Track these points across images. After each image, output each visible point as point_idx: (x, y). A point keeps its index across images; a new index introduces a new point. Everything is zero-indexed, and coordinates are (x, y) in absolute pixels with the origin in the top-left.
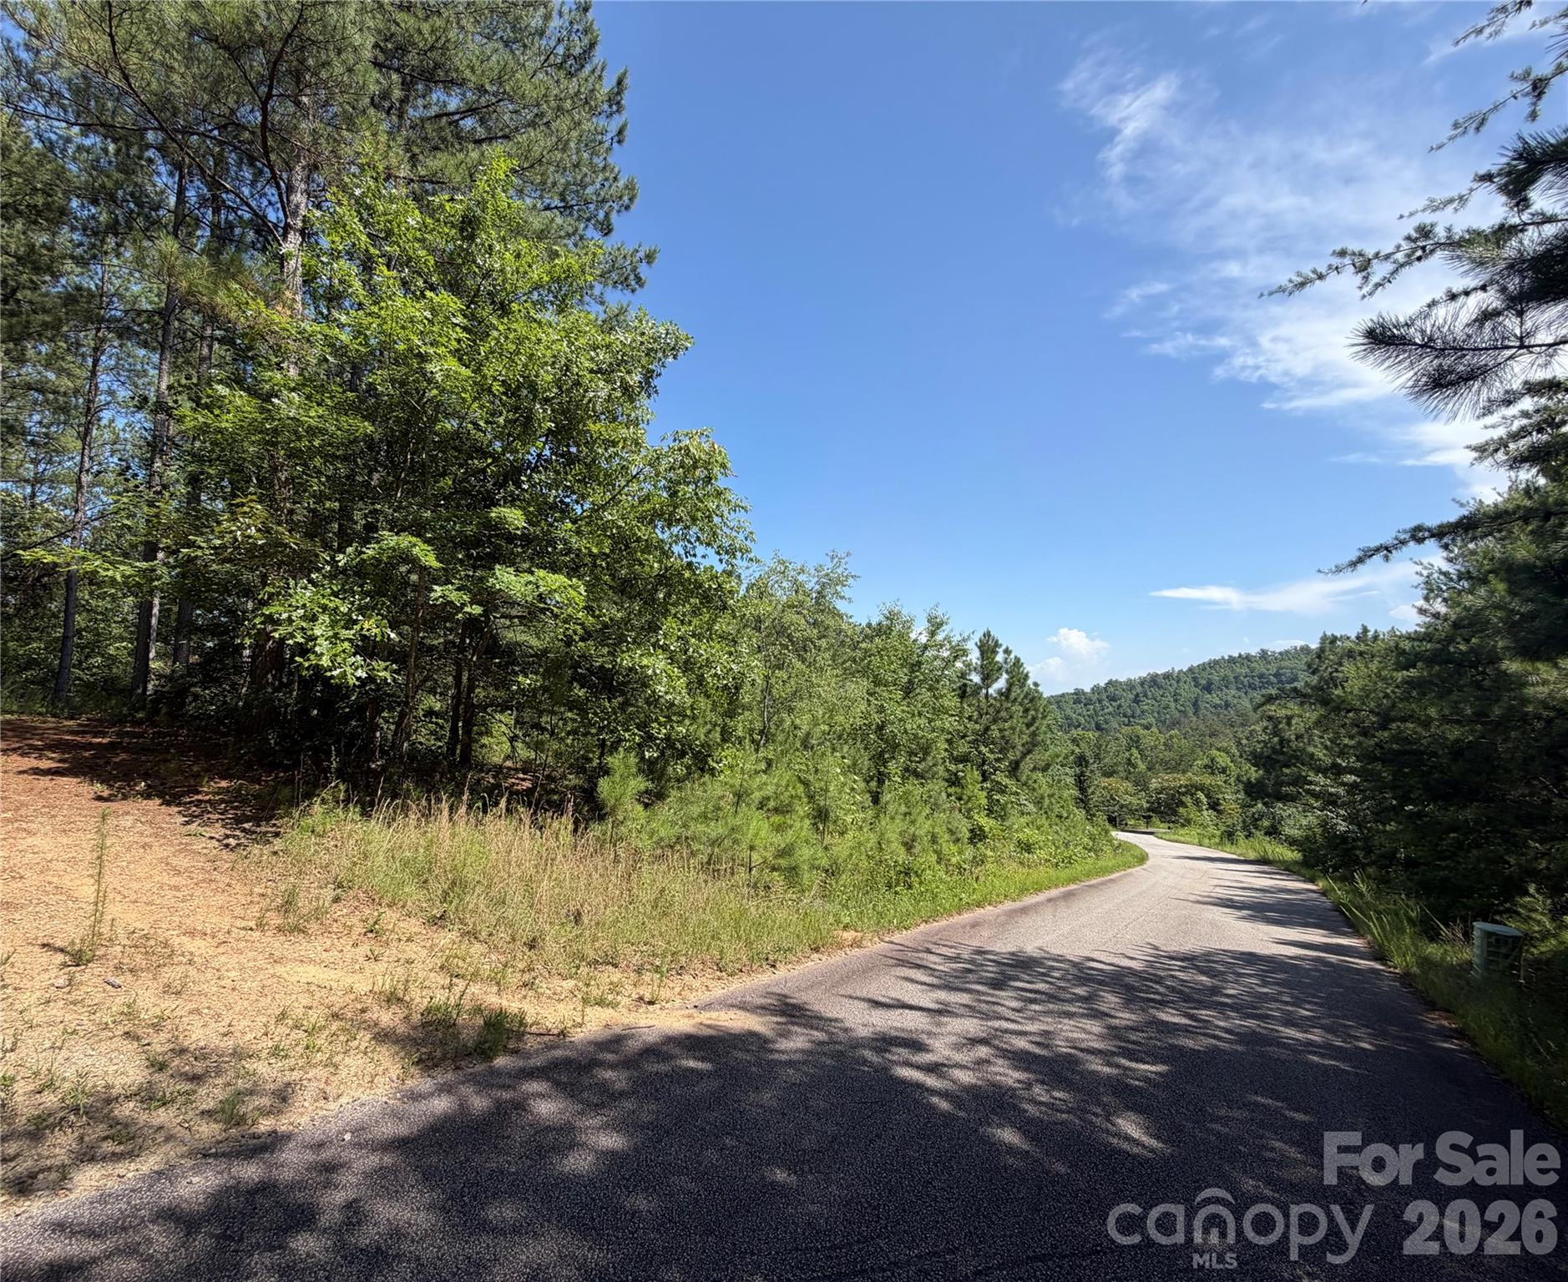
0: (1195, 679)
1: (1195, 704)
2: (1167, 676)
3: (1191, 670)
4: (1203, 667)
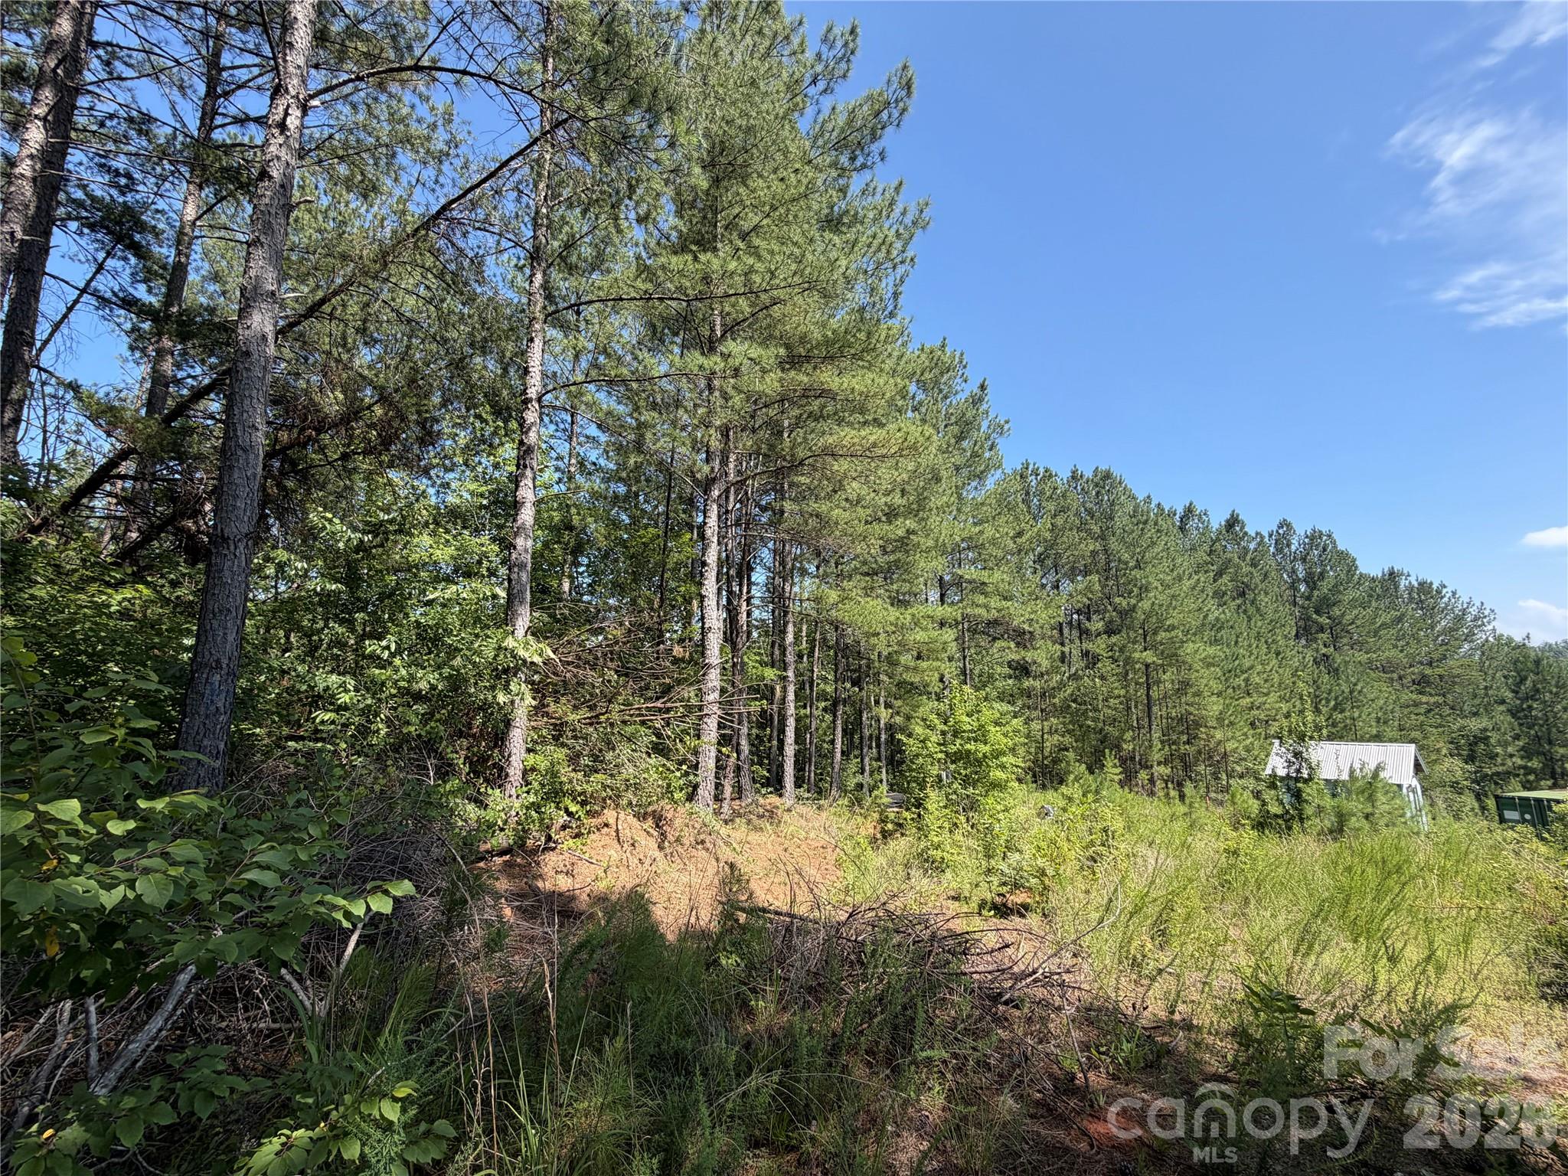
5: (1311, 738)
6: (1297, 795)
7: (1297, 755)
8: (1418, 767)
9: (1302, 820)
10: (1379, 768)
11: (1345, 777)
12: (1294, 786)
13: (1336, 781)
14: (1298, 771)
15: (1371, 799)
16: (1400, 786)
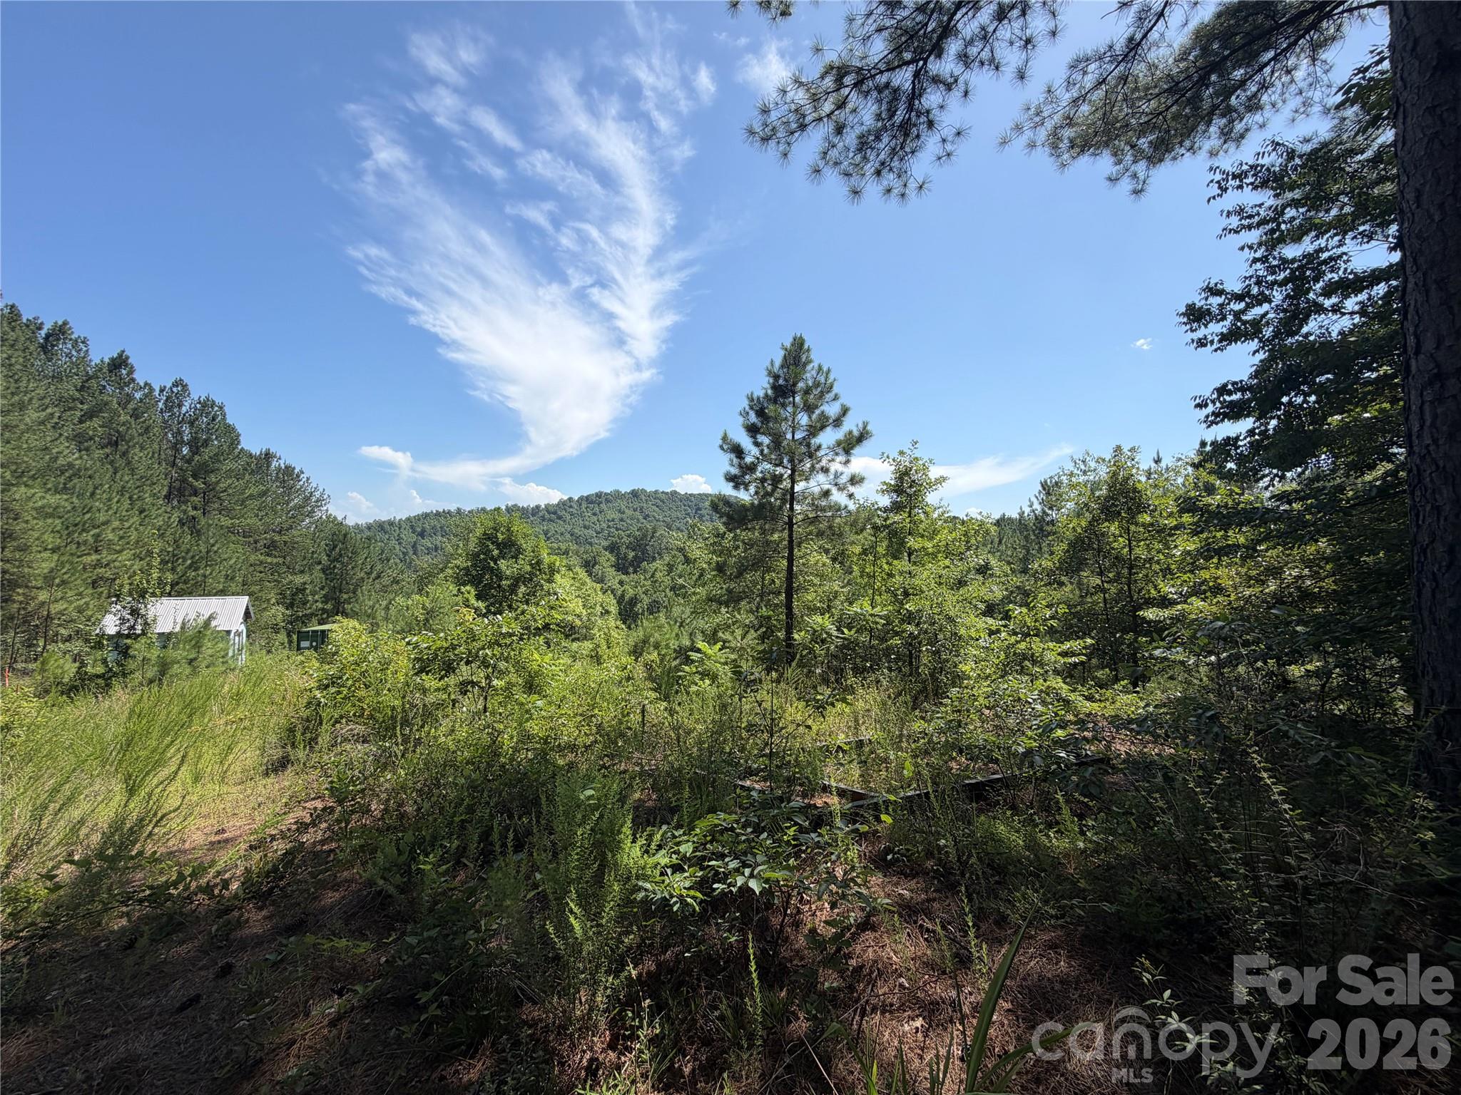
0: (412, 527)
1: (414, 546)
2: (391, 523)
3: (408, 519)
4: (418, 518)
5: (153, 594)
6: (125, 652)
7: (135, 612)
8: (247, 614)
9: (124, 675)
10: (211, 618)
11: (178, 629)
12: (121, 644)
13: (170, 634)
14: (132, 628)
15: (198, 646)
16: (228, 632)
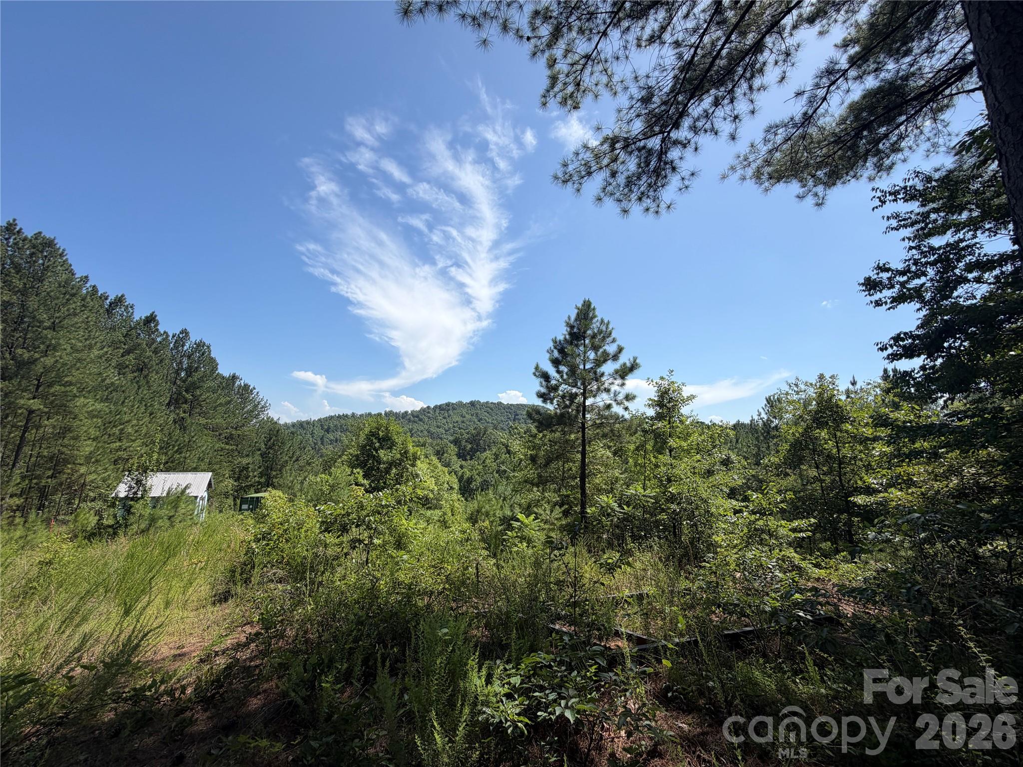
0: (322, 425)
1: (322, 439)
2: (308, 423)
3: (320, 420)
4: (326, 419)
5: (152, 470)
6: (128, 510)
7: (139, 482)
8: (210, 485)
9: (126, 526)
10: (187, 487)
11: (165, 494)
12: (127, 504)
13: (159, 497)
14: (135, 493)
15: (176, 507)
16: (196, 497)
